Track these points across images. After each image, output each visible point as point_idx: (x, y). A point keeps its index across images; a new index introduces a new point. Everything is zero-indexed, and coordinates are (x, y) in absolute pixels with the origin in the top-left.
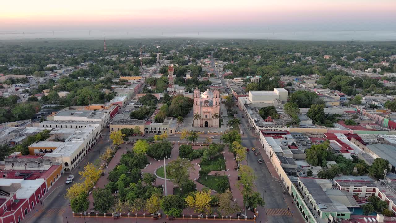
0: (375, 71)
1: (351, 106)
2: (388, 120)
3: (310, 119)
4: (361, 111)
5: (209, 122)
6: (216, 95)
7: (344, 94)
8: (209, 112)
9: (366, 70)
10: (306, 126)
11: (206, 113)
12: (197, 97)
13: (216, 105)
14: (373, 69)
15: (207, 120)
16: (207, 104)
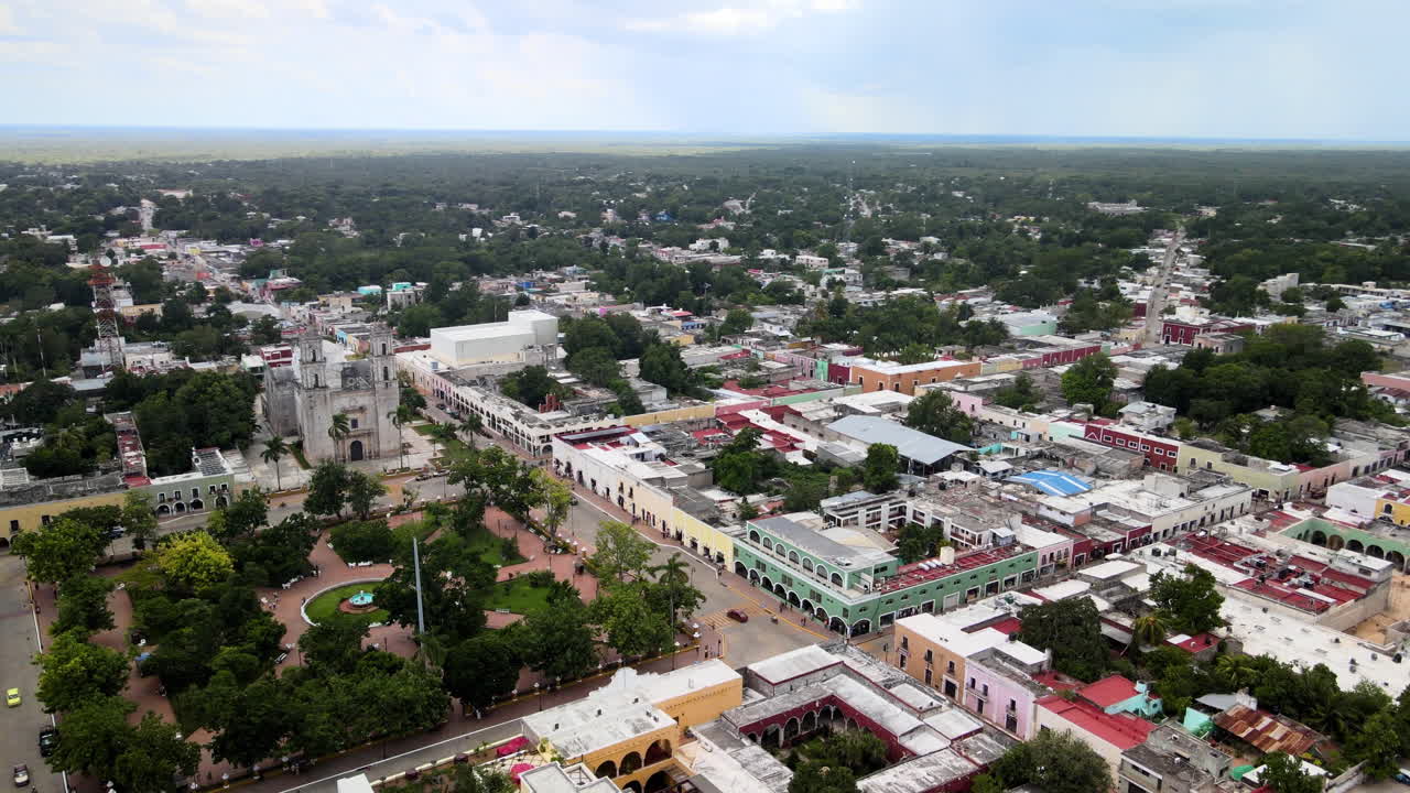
0: (714, 247)
1: (724, 341)
2: (826, 365)
3: (658, 386)
4: (753, 351)
5: (365, 441)
6: (384, 345)
7: (688, 313)
8: (362, 409)
9: (691, 246)
10: (653, 408)
11: (353, 411)
12: (314, 360)
13: (386, 377)
14: (710, 241)
15: (359, 436)
16: (351, 381)
